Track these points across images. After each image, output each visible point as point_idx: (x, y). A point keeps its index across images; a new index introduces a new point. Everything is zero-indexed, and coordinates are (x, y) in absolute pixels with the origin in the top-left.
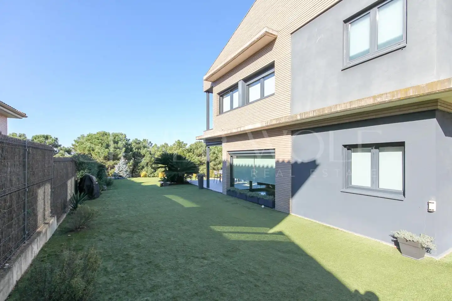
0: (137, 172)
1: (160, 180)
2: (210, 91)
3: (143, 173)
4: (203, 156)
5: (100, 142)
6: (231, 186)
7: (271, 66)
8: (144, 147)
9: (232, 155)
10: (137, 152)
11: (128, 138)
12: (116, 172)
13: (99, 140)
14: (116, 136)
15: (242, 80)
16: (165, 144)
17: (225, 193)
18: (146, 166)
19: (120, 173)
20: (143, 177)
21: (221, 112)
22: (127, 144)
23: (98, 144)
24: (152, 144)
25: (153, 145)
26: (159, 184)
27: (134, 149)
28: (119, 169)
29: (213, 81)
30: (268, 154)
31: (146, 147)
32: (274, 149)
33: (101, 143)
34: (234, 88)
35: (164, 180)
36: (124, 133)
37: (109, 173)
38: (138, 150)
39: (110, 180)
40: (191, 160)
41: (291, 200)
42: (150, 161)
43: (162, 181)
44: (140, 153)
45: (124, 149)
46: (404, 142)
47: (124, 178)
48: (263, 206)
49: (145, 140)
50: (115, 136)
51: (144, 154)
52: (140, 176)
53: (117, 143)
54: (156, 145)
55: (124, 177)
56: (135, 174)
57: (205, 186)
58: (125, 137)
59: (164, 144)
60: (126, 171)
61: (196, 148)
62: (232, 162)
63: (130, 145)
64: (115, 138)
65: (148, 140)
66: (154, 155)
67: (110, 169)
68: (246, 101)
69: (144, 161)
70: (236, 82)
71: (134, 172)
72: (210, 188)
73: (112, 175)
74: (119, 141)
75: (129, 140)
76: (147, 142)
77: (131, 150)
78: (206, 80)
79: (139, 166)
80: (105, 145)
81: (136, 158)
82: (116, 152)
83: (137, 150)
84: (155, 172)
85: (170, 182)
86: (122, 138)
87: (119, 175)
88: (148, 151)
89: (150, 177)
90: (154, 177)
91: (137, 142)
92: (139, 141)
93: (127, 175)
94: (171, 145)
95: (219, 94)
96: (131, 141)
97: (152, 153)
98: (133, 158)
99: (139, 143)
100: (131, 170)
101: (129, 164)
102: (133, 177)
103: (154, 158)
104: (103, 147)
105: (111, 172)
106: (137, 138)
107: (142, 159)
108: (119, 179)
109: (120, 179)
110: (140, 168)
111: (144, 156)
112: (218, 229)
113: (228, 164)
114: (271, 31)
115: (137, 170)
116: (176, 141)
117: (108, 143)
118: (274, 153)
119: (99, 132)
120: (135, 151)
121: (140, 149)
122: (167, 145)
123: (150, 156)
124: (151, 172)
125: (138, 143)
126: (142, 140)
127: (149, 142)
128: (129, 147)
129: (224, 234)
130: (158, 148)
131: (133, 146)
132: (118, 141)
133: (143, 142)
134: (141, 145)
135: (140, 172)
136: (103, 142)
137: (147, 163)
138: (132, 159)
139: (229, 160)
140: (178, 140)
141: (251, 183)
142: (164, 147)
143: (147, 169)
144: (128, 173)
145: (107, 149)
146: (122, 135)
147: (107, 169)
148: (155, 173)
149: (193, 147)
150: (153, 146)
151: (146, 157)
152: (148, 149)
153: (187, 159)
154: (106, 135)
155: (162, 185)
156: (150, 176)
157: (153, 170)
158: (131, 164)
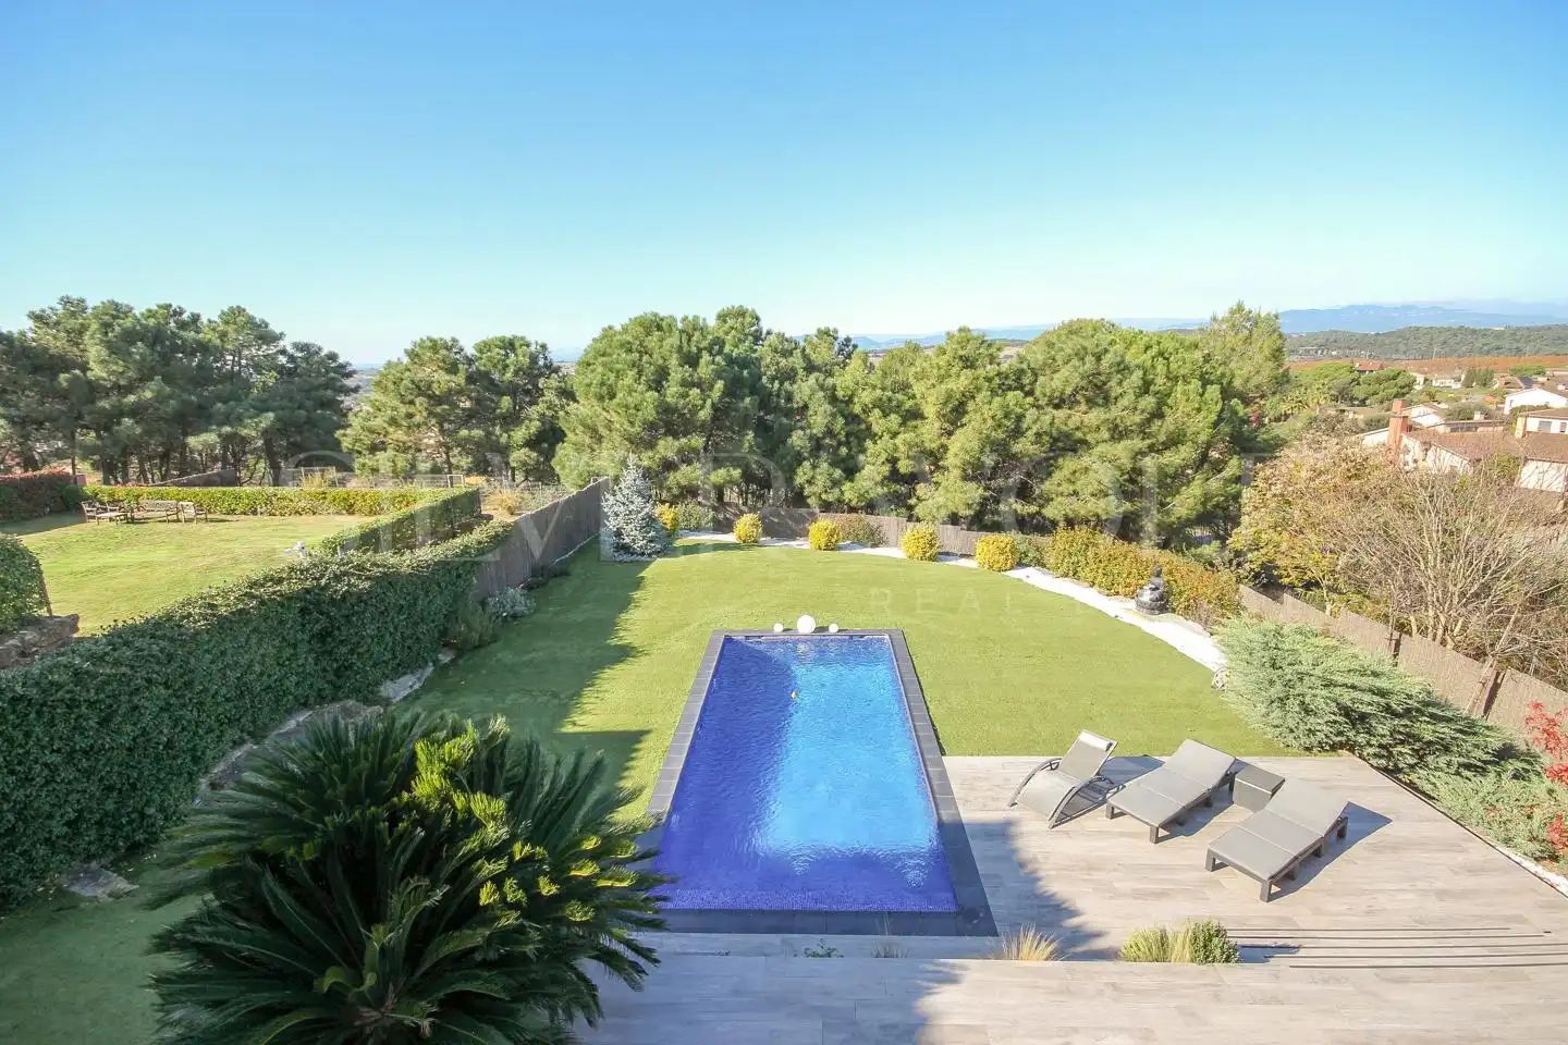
4: (1083, 407)
5: (634, 362)
8: (809, 368)
10: (778, 394)
13: (631, 351)
19: (623, 531)
23: (628, 372)
24: (854, 346)
27: (766, 379)
33: (638, 367)
38: (781, 384)
44: (788, 398)
45: (720, 384)
49: (824, 334)
50: (692, 329)
51: (807, 399)
53: (694, 361)
64: (688, 340)
66: (850, 401)
74: (703, 353)
76: (836, 341)
77: (754, 385)
83: (777, 384)
87: (617, 544)
99: (790, 353)
104: (645, 381)
107: (797, 425)
111: (806, 407)
117: (661, 362)
121: (793, 379)
125: (787, 350)
126: (802, 337)
128: (745, 372)
131: (762, 369)
136: (646, 362)
154: (659, 326)
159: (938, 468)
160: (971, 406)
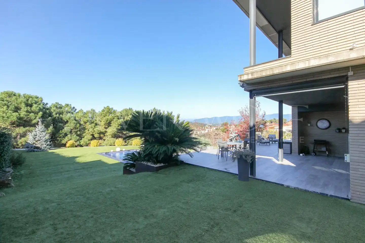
0: (58, 140)
3: (68, 142)
5: (5, 104)
8: (67, 112)
10: (58, 118)
12: (30, 143)
13: (3, 101)
16: (92, 109)
19: (37, 143)
20: (70, 147)
22: (44, 108)
23: (2, 107)
24: (76, 109)
25: (77, 111)
27: (54, 114)
28: (35, 139)
31: (70, 113)
33: (7, 105)
36: (39, 96)
37: (18, 143)
42: (75, 127)
44: (62, 119)
45: (41, 113)
47: (43, 150)
49: (68, 105)
50: (28, 98)
51: (68, 119)
52: (65, 146)
53: (31, 106)
54: (81, 110)
55: (43, 148)
58: (42, 101)
59: (90, 110)
60: (46, 141)
61: (126, 115)
63: (48, 109)
64: (28, 100)
65: (71, 105)
66: (80, 120)
67: (19, 137)
69: (66, 129)
73: (22, 145)
74: (34, 104)
75: (47, 104)
76: (71, 107)
77: (50, 115)
79: (61, 134)
80: (12, 107)
81: (56, 124)
82: (28, 116)
83: (58, 115)
84: (81, 139)
86: (37, 101)
87: (35, 147)
88: (72, 118)
91: (58, 106)
92: (61, 105)
93: (47, 146)
94: (99, 111)
96: (49, 105)
97: (77, 119)
98: (53, 125)
99: (61, 108)
101: (48, 131)
103: (79, 124)
104: (10, 110)
105: (21, 141)
106: (58, 102)
107: (65, 126)
108: (34, 152)
109: (37, 151)
110: (62, 136)
111: (67, 122)
115: (58, 138)
116: (104, 107)
117: (17, 105)
119: (4, 92)
120: (55, 116)
121: (62, 114)
122: (94, 111)
123: (75, 123)
124: (76, 140)
126: (64, 105)
128: (47, 111)
130: (84, 113)
131: (52, 111)
132: (32, 104)
133: (65, 107)
134: (63, 110)
135: (61, 140)
136: (10, 105)
137: (71, 130)
138: (51, 125)
140: (107, 106)
142: (91, 113)
143: (71, 136)
144: (48, 143)
145: (15, 113)
146: (38, 98)
147: (15, 138)
148: (81, 141)
149: (123, 114)
151: (69, 123)
152: (72, 115)
154: (15, 95)
157: (78, 138)
159: (105, 136)
160: (112, 122)
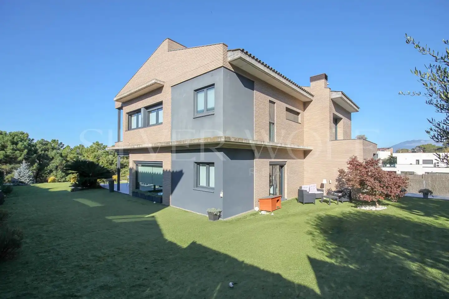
1: (70, 185)
2: (120, 109)
3: (51, 178)
6: (136, 189)
7: (160, 103)
8: (53, 149)
9: (137, 164)
10: (44, 154)
11: (31, 137)
12: (16, 178)
14: (15, 135)
15: (144, 107)
16: (80, 145)
17: (131, 194)
18: (55, 169)
19: (21, 178)
20: (51, 182)
21: (129, 128)
22: (29, 145)
24: (63, 145)
26: (69, 189)
27: (39, 150)
28: (19, 175)
29: (123, 102)
30: (159, 165)
31: (56, 149)
32: (162, 162)
34: (138, 111)
35: (75, 185)
36: (25, 132)
37: (5, 179)
38: (45, 152)
39: (9, 186)
40: (104, 167)
41: (170, 197)
42: (61, 164)
43: (73, 186)
44: (47, 155)
45: (26, 151)
46: (214, 163)
47: (27, 185)
48: (155, 202)
49: (55, 141)
50: (13, 135)
51: (53, 156)
52: (47, 181)
53: (16, 144)
54: (68, 146)
55: (26, 183)
56: (40, 179)
57: (115, 189)
58: (27, 137)
59: (78, 146)
60: (29, 177)
62: (137, 170)
63: (33, 146)
64: (13, 138)
65: (58, 140)
66: (66, 157)
67: (5, 174)
68: (147, 124)
69: (52, 165)
70: (139, 108)
71: (40, 177)
72: (120, 191)
73: (8, 181)
75: (33, 140)
77: (36, 151)
78: (117, 101)
79: (47, 170)
81: (41, 161)
82: (14, 154)
83: (43, 152)
85: (82, 187)
86: (22, 138)
87: (20, 181)
88: (58, 154)
89: (60, 182)
90: (66, 181)
91: (44, 143)
92: (47, 141)
93: (30, 181)
94: (88, 147)
95: (128, 113)
96: (35, 141)
97: (63, 155)
98: (38, 161)
100: (35, 174)
101: (33, 167)
102: (37, 182)
103: (66, 161)
105: (8, 177)
106: (44, 139)
107: (51, 162)
108: (19, 185)
109: (21, 185)
110: (48, 172)
111: (53, 158)
112: (110, 218)
113: (133, 171)
114: (159, 82)
115: (43, 175)
116: (93, 143)
117: (3, 143)
118: (162, 164)
120: (40, 153)
121: (48, 151)
122: (83, 146)
123: (61, 159)
124: (61, 177)
125: (46, 144)
126: (50, 141)
127: (59, 142)
128: (33, 148)
129: (114, 220)
130: (72, 150)
131: (38, 148)
132: (18, 141)
133: (52, 143)
134: (49, 146)
135: (46, 176)
137: (57, 167)
138: (36, 162)
139: (135, 168)
140: (96, 141)
141: (155, 186)
142: (79, 149)
143: (57, 173)
144: (31, 178)
145: (2, 151)
146: (23, 134)
148: (66, 177)
150: (64, 147)
151: (55, 159)
152: (59, 151)
153: (100, 165)
155: (73, 190)
156: (59, 180)
157: (64, 174)
158: (35, 168)
